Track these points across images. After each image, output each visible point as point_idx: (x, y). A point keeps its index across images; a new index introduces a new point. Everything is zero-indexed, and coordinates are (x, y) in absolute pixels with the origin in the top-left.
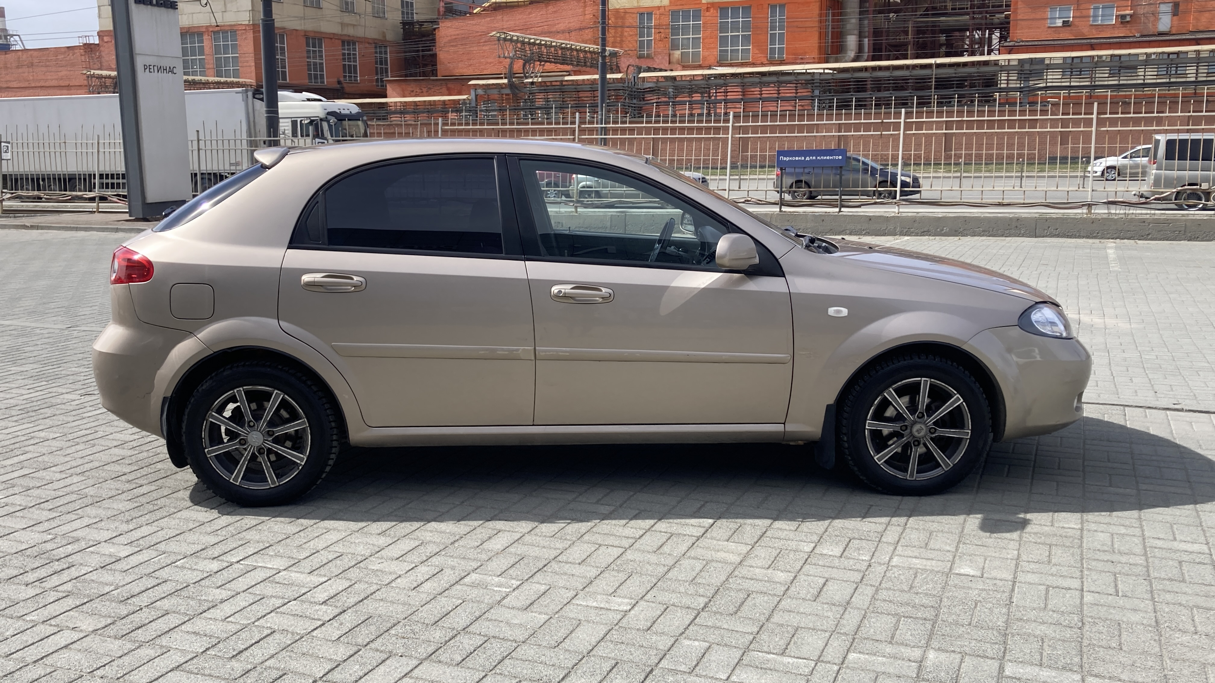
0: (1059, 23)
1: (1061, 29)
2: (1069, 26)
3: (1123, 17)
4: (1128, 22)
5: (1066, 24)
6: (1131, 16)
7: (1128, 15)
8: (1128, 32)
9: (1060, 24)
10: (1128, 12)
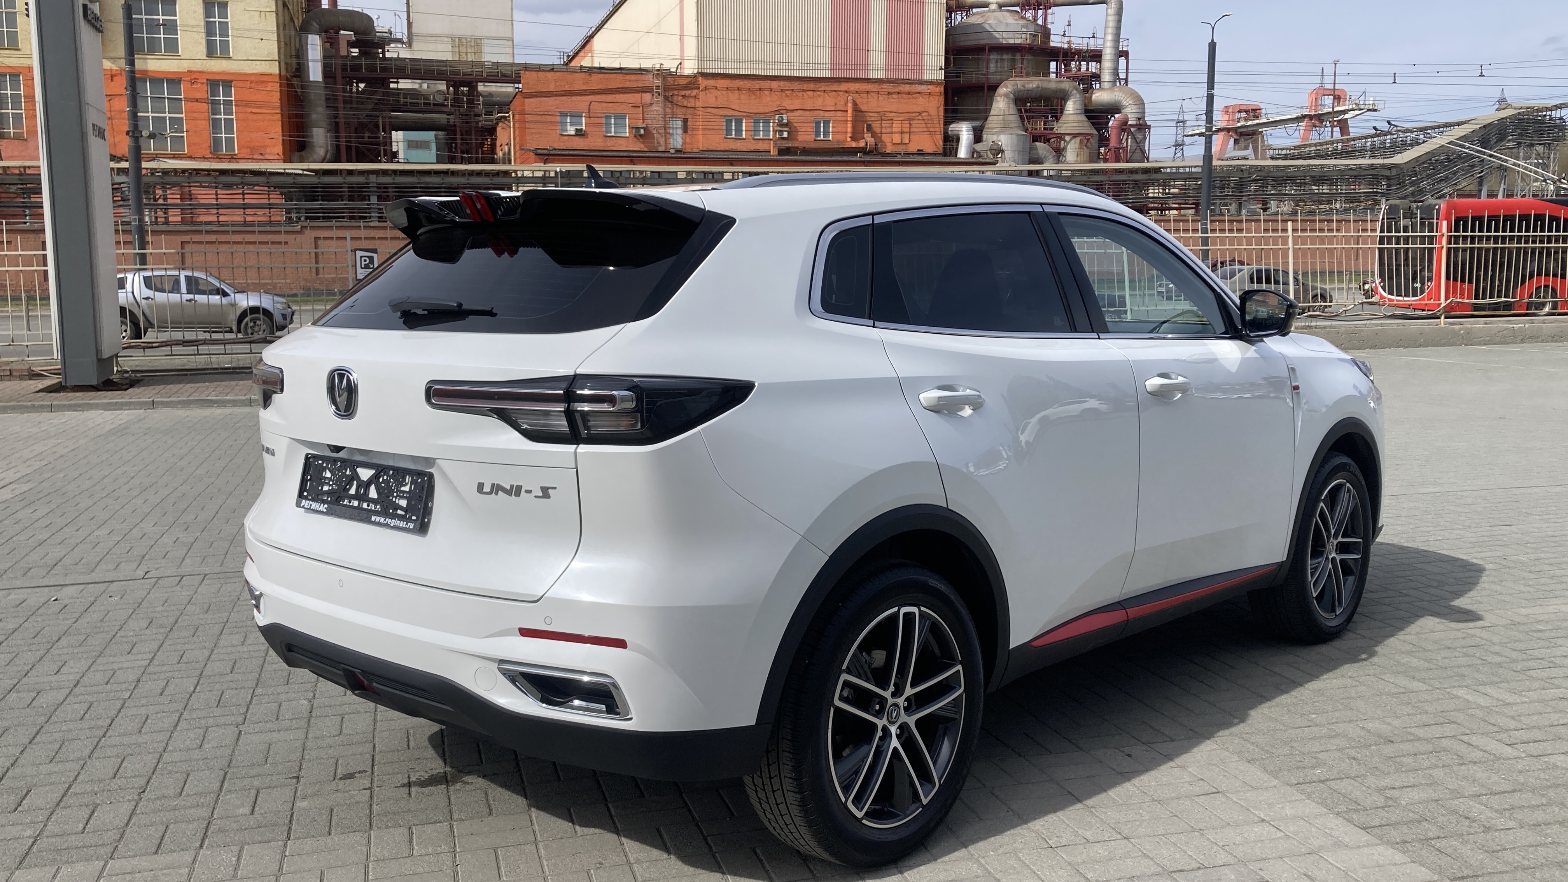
0: (571, 131)
1: (574, 137)
2: (582, 135)
3: (638, 129)
4: (641, 136)
5: (579, 133)
6: (644, 129)
7: (642, 128)
8: (642, 146)
9: (573, 133)
10: (640, 125)
